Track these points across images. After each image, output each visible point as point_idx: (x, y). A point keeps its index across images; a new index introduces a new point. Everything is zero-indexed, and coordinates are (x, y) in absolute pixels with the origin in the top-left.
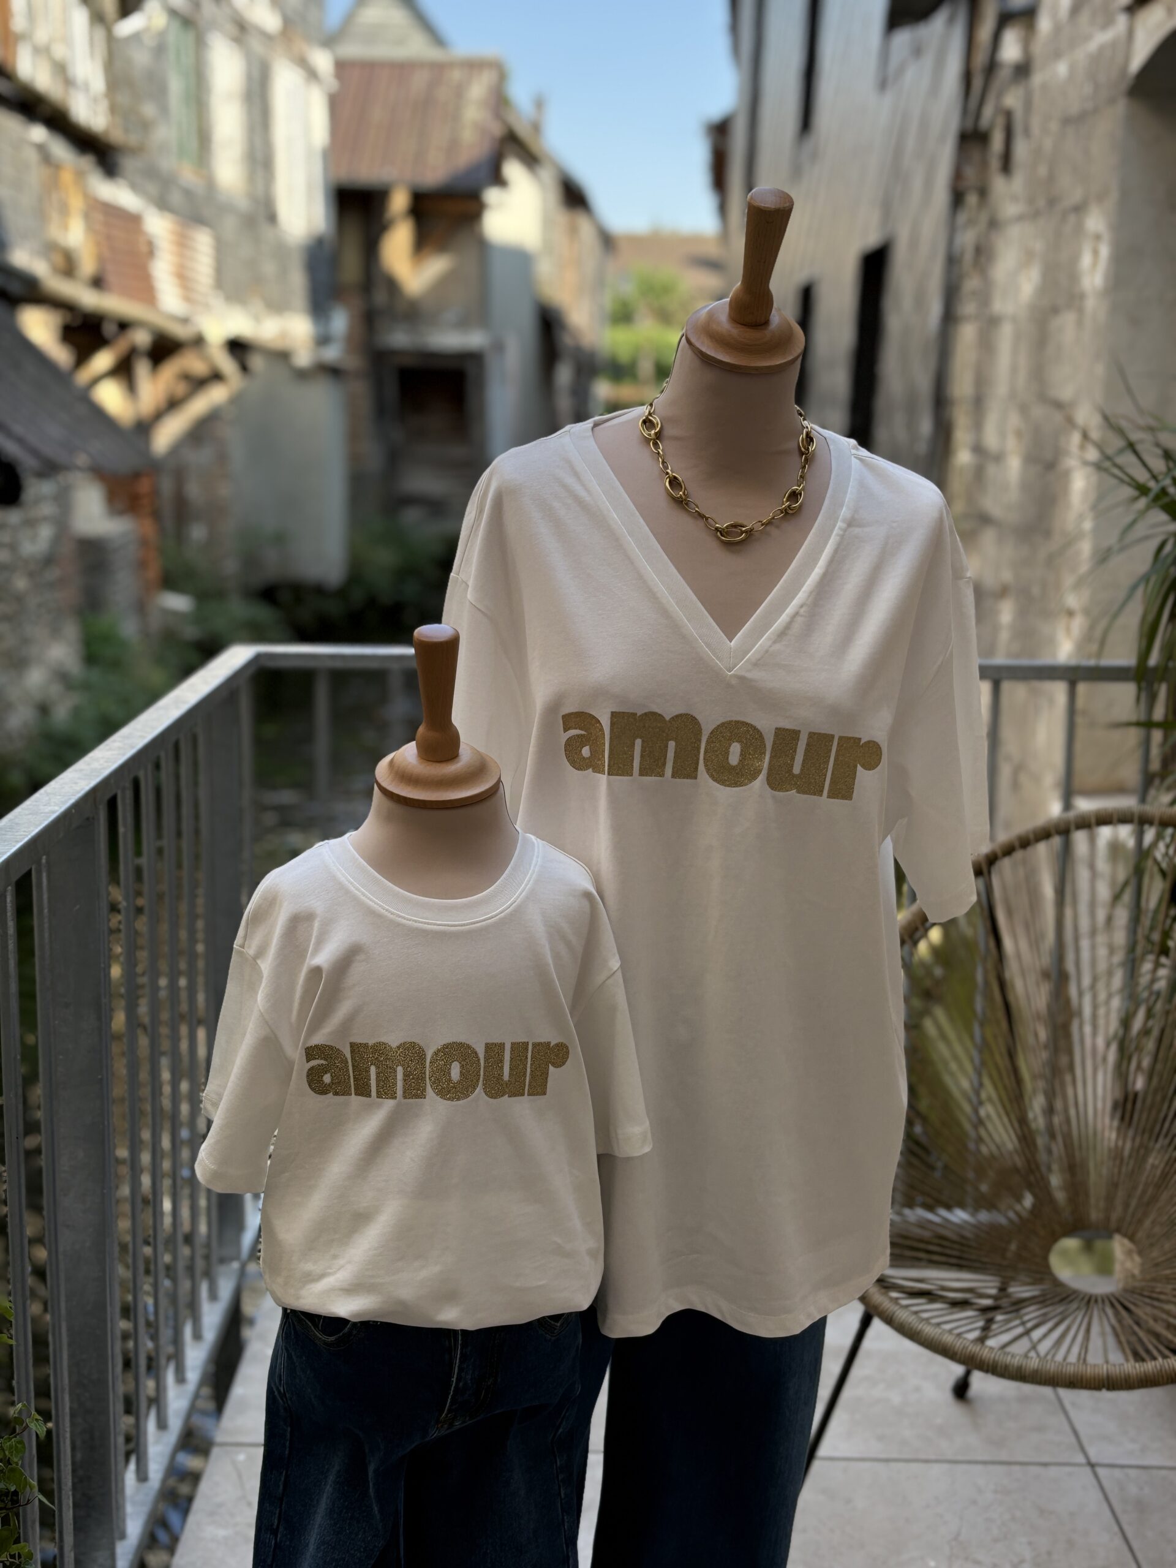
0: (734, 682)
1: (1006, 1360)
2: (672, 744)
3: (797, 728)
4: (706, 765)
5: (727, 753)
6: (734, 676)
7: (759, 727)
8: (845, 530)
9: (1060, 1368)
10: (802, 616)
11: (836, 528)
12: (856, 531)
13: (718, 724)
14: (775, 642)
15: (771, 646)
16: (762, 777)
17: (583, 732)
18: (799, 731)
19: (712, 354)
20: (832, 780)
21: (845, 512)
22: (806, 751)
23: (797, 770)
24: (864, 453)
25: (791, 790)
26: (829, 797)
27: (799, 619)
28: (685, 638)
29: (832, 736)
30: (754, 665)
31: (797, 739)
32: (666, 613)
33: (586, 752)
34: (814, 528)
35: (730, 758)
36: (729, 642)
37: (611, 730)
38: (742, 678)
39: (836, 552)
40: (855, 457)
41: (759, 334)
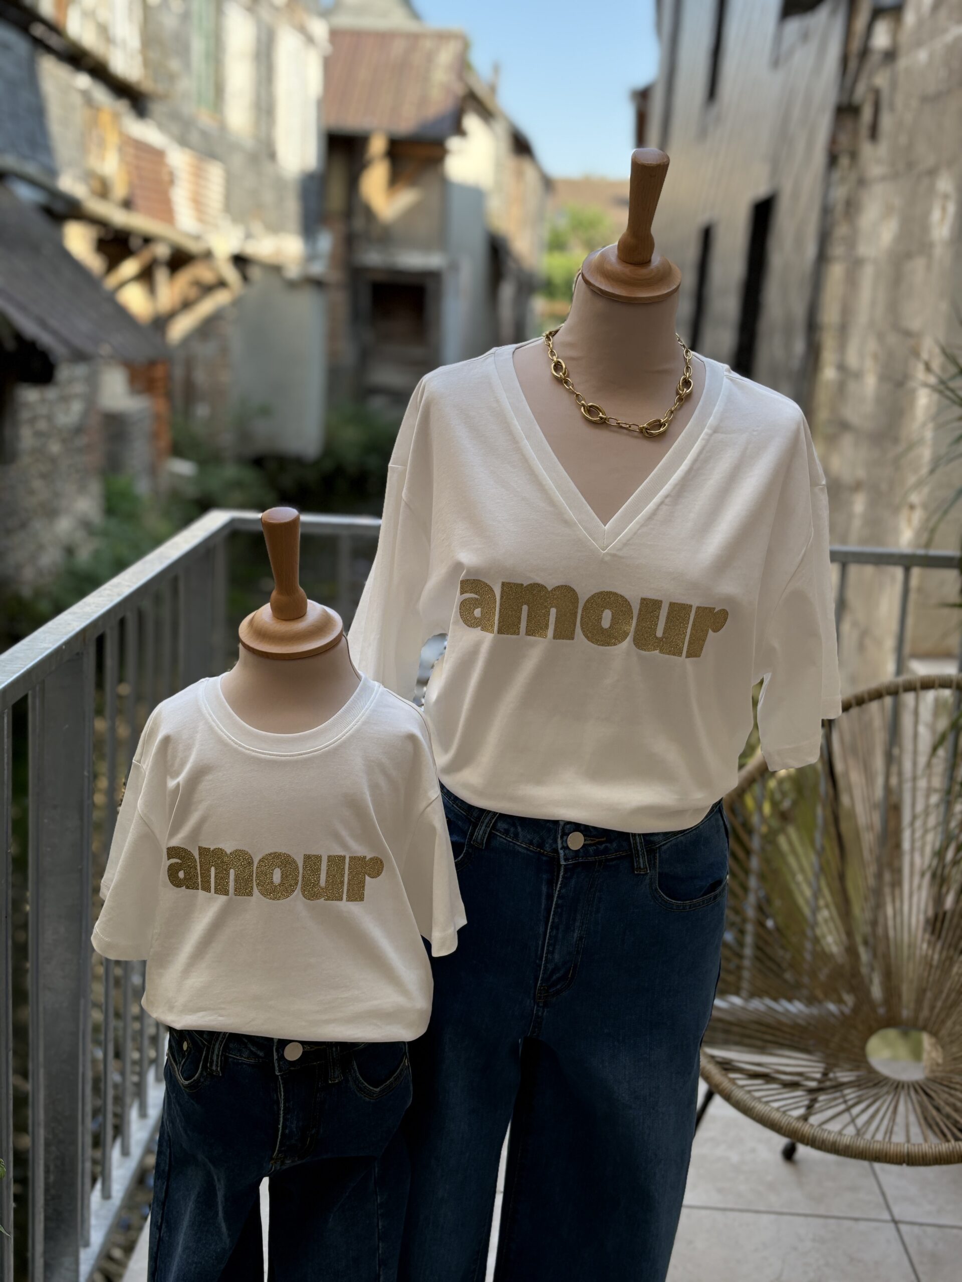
0: (607, 559)
1: (823, 1136)
2: (553, 611)
3: (659, 599)
4: (582, 628)
5: (600, 619)
6: (607, 554)
7: (627, 597)
8: (711, 435)
9: (868, 1144)
10: (666, 505)
11: (703, 434)
12: (719, 436)
13: (592, 594)
14: (642, 526)
15: (638, 530)
16: (629, 639)
17: (476, 596)
18: (661, 601)
19: (603, 287)
20: (690, 643)
21: (711, 421)
22: (668, 618)
23: (659, 633)
24: (736, 375)
25: (655, 649)
26: (687, 657)
27: (664, 507)
28: (567, 523)
29: (691, 606)
30: (625, 545)
31: (660, 608)
32: (552, 502)
33: (477, 612)
34: (683, 434)
35: (602, 623)
36: (603, 526)
37: (502, 597)
38: (614, 555)
39: (700, 453)
40: (727, 378)
41: (643, 271)
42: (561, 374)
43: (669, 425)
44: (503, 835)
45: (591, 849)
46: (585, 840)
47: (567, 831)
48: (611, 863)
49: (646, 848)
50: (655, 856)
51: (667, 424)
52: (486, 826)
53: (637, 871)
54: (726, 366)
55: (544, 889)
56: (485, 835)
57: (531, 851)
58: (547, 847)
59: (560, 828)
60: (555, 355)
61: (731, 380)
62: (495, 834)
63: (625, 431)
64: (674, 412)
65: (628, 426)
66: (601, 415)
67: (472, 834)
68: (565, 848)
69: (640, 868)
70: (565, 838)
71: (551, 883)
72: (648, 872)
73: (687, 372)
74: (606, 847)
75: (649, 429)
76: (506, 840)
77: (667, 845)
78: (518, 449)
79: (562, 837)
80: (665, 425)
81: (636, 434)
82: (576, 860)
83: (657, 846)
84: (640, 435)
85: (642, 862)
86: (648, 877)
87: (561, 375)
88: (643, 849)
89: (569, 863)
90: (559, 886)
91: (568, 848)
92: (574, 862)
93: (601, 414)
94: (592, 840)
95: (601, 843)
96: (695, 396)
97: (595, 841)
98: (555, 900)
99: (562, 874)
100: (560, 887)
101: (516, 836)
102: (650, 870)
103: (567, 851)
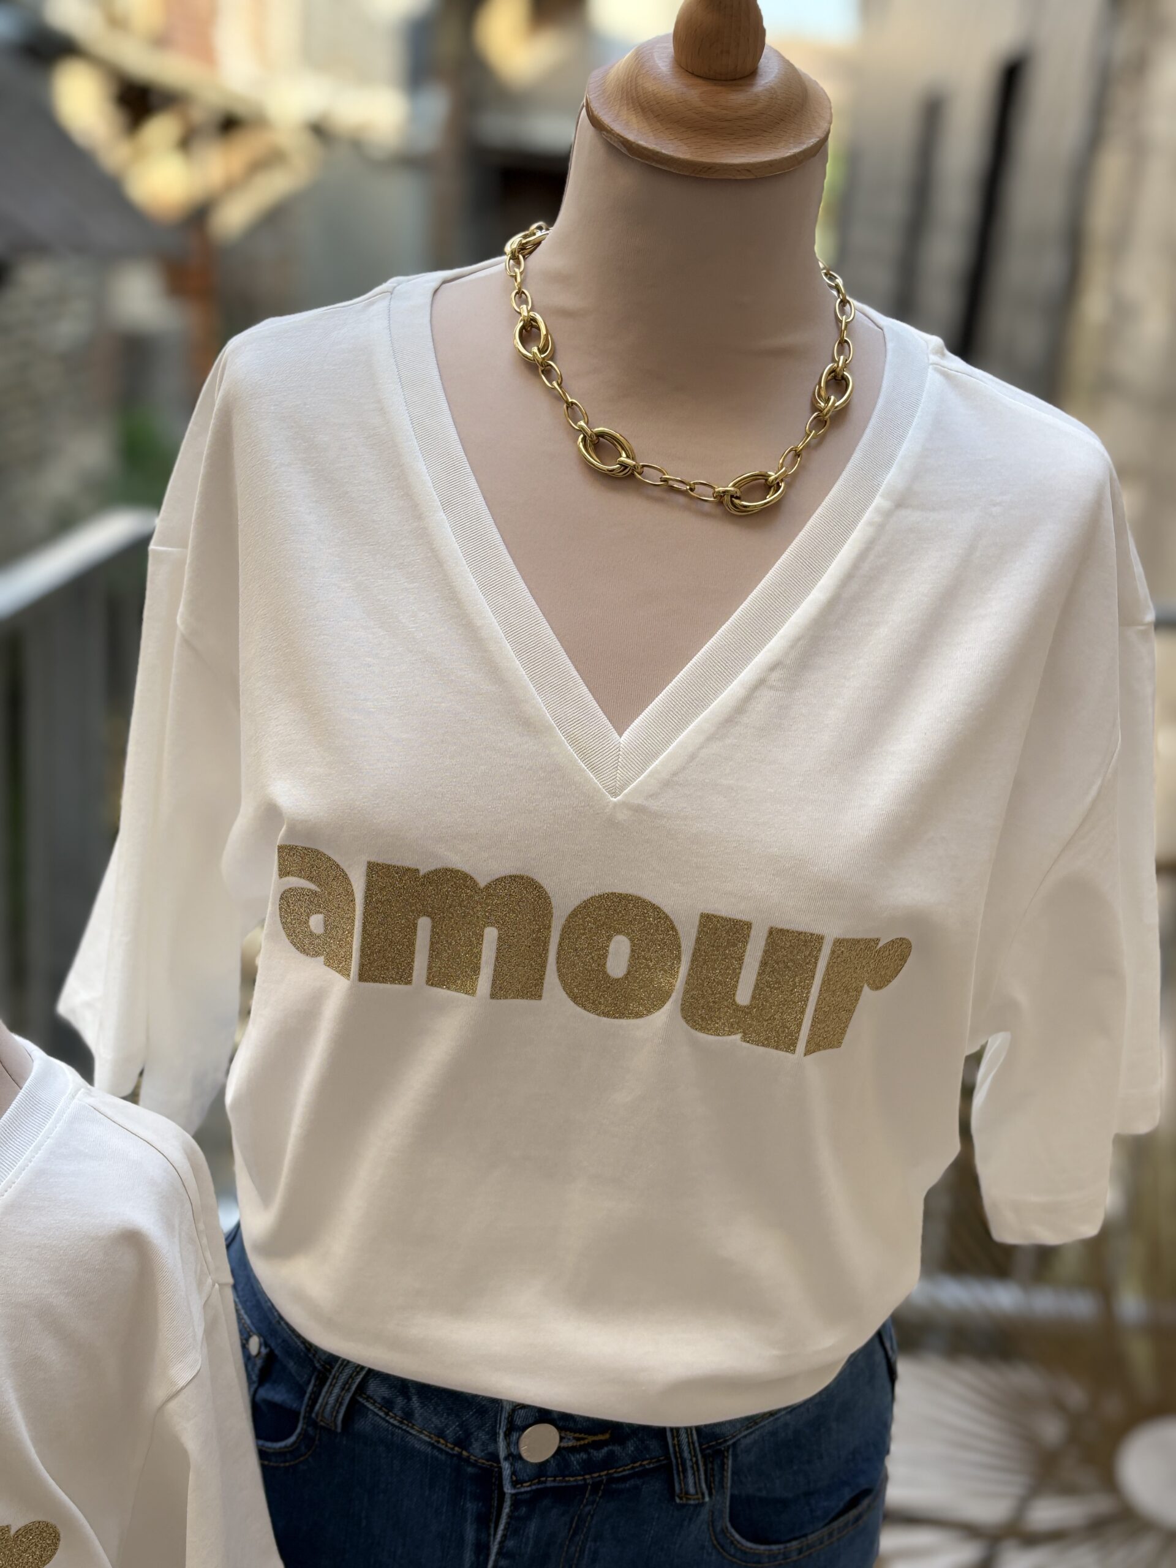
0: (622, 816)
2: (491, 934)
3: (745, 918)
4: (561, 976)
5: (602, 956)
6: (624, 804)
7: (668, 910)
8: (888, 514)
10: (771, 687)
11: (871, 509)
12: (911, 516)
13: (586, 898)
14: (711, 738)
15: (701, 747)
16: (672, 1005)
17: (312, 887)
18: (749, 925)
19: (631, 137)
20: (815, 1021)
21: (892, 478)
22: (764, 964)
23: (743, 996)
24: (956, 363)
25: (730, 1033)
26: (808, 1052)
27: (766, 696)
28: (529, 726)
29: (820, 939)
30: (667, 784)
31: (745, 939)
32: (493, 670)
33: (316, 923)
34: (820, 510)
35: (608, 964)
36: (616, 735)
37: (368, 897)
38: (639, 809)
39: (862, 556)
40: (936, 370)
41: (737, 98)
42: (535, 350)
43: (789, 486)
44: (380, 1409)
45: (575, 1459)
46: (561, 1439)
47: (518, 1422)
48: (621, 1486)
49: (702, 1450)
50: (723, 1464)
51: (783, 485)
52: (343, 1389)
53: (681, 1499)
54: (936, 341)
55: (470, 1533)
56: (339, 1407)
57: (440, 1450)
58: (476, 1452)
59: (505, 1415)
60: (526, 303)
61: (946, 375)
62: (365, 1407)
63: (682, 499)
64: (804, 454)
65: (688, 487)
66: (623, 458)
67: (314, 1400)
68: (515, 1457)
69: (687, 1493)
70: (515, 1436)
71: (486, 1521)
72: (707, 1499)
73: (840, 353)
74: (611, 1453)
75: (737, 498)
76: (387, 1422)
77: (753, 1436)
78: (424, 536)
79: (507, 1435)
80: (779, 487)
81: (707, 507)
82: (540, 1482)
83: (730, 1442)
84: (718, 511)
85: (692, 1483)
86: (705, 1511)
87: (534, 354)
88: (696, 1456)
89: (523, 1490)
90: (500, 1533)
91: (519, 1457)
92: (534, 1487)
93: (624, 455)
94: (578, 1439)
95: (597, 1445)
96: (855, 414)
97: (586, 1442)
98: (493, 1557)
99: (506, 1510)
100: (504, 1536)
101: (408, 1415)
102: (710, 1494)
103: (519, 1465)
